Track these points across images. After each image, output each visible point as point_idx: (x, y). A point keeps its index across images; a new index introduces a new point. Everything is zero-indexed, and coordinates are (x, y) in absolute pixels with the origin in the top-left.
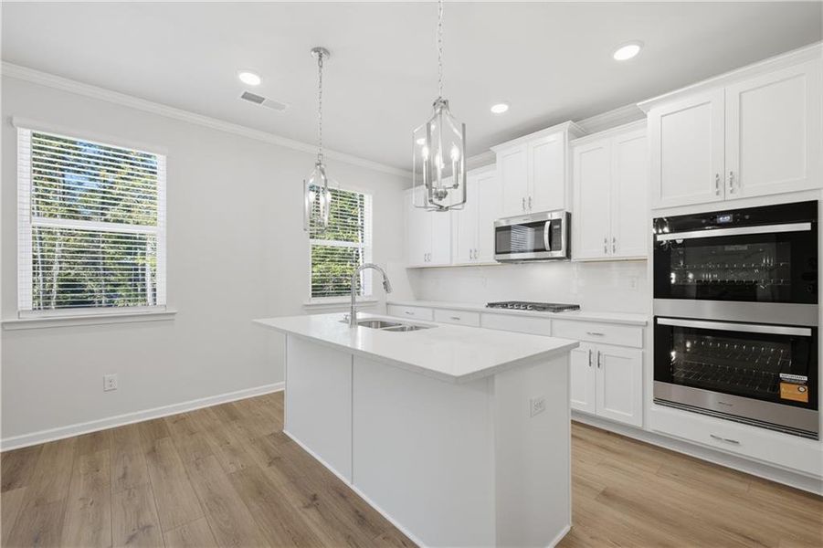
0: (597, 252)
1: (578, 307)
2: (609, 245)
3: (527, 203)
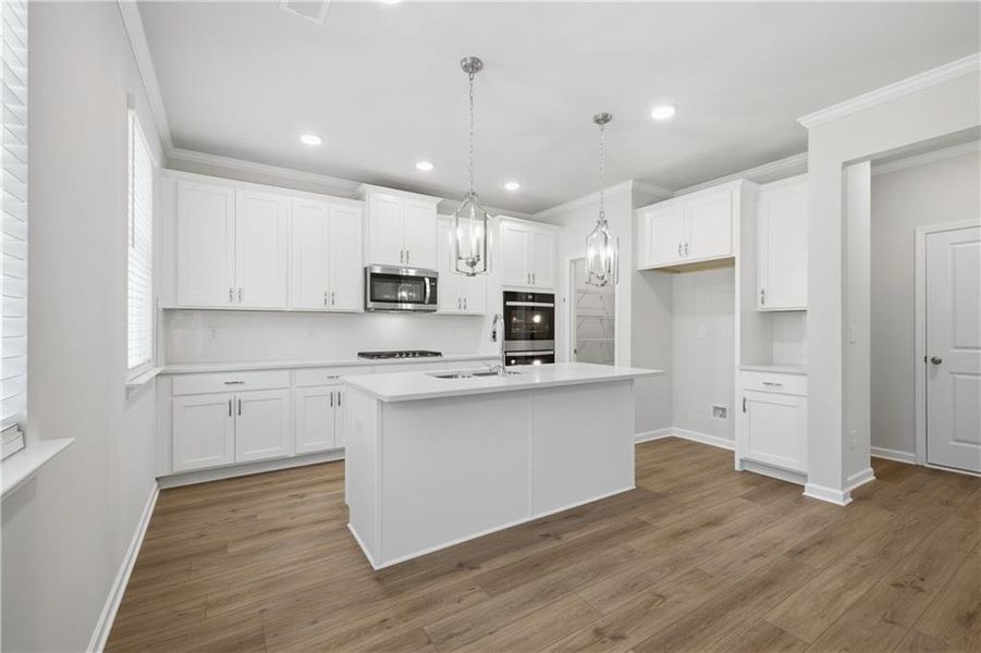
0: (453, 308)
1: (440, 354)
2: (462, 303)
3: (405, 255)
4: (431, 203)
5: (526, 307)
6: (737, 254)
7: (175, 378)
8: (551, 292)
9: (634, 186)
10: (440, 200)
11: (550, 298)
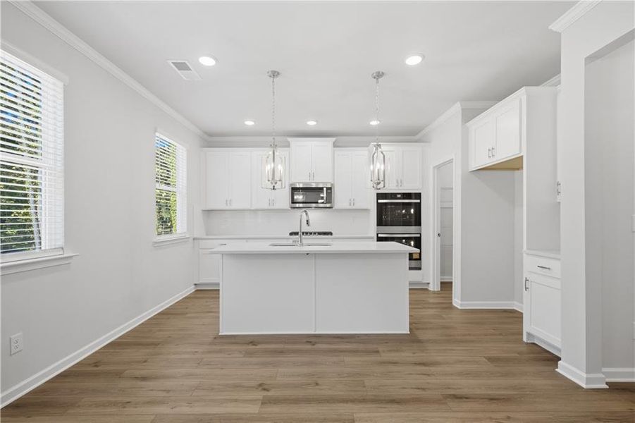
0: (346, 205)
1: (331, 234)
2: (352, 202)
3: (312, 175)
4: (329, 142)
5: (403, 203)
6: (524, 154)
7: (200, 241)
8: (418, 192)
9: (461, 105)
10: (334, 139)
11: (418, 196)
